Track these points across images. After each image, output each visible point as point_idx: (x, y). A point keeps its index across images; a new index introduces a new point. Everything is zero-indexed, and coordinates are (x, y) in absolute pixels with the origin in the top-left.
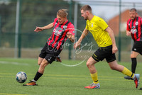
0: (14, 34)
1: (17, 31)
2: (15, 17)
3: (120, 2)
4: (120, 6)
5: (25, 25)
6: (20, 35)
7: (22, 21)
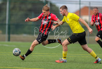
0: (5, 24)
1: (7, 22)
2: (6, 12)
3: (80, 1)
4: (80, 4)
5: (13, 18)
6: (9, 25)
7: (10, 15)
